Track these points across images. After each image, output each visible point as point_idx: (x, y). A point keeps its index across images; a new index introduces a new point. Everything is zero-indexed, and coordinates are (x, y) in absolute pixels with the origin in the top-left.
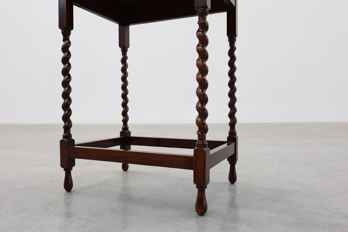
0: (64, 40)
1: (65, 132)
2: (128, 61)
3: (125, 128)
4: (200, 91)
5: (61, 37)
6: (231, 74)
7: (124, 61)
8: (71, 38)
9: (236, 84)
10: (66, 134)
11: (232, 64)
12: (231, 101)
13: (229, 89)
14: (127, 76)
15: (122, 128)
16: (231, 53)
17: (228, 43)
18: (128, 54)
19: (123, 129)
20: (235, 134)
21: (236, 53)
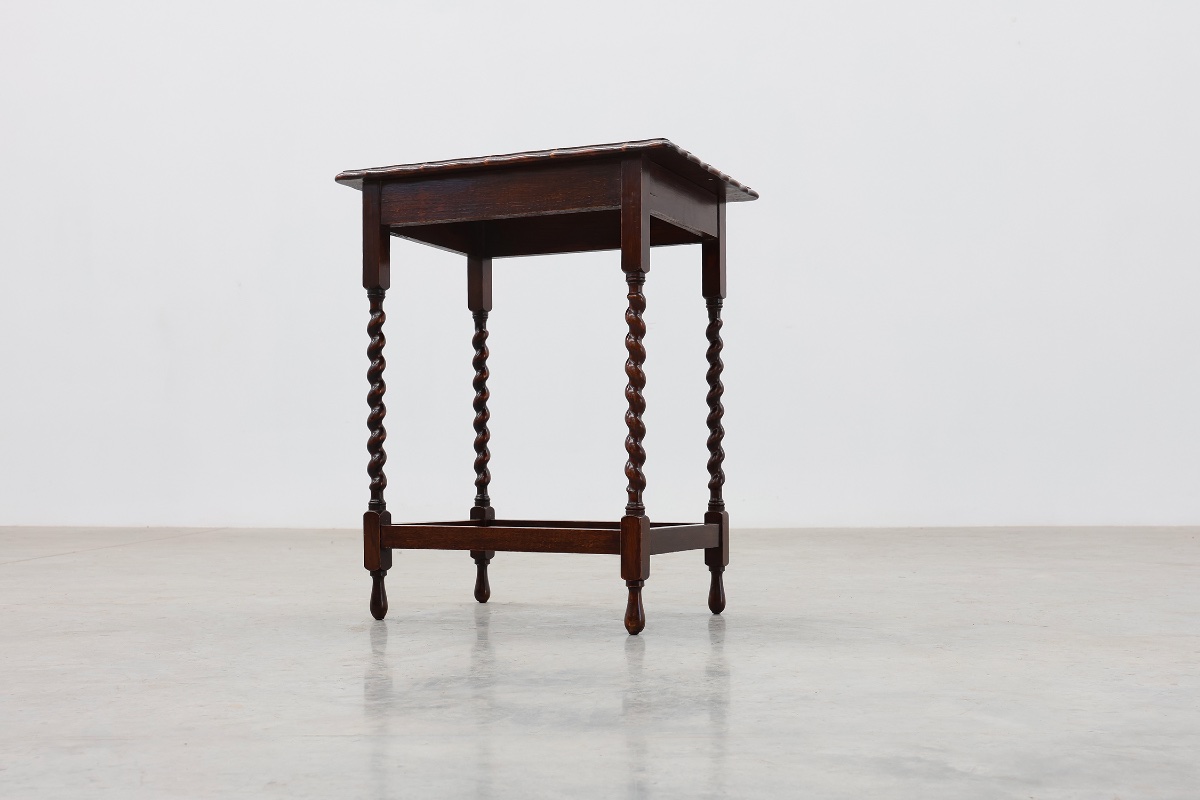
0: (372, 311)
1: (373, 496)
2: (488, 342)
3: (482, 501)
4: (632, 415)
5: (367, 304)
6: (713, 377)
7: (479, 342)
8: (386, 306)
9: (723, 400)
10: (375, 501)
11: (713, 355)
12: (711, 436)
13: (708, 410)
14: (487, 378)
15: (476, 500)
16: (713, 332)
17: (706, 312)
18: (490, 325)
19: (478, 501)
20: (721, 506)
21: (722, 333)
